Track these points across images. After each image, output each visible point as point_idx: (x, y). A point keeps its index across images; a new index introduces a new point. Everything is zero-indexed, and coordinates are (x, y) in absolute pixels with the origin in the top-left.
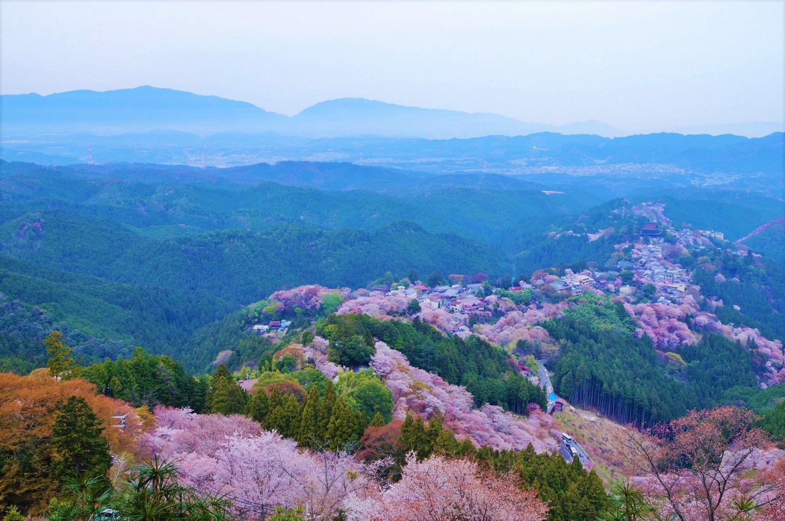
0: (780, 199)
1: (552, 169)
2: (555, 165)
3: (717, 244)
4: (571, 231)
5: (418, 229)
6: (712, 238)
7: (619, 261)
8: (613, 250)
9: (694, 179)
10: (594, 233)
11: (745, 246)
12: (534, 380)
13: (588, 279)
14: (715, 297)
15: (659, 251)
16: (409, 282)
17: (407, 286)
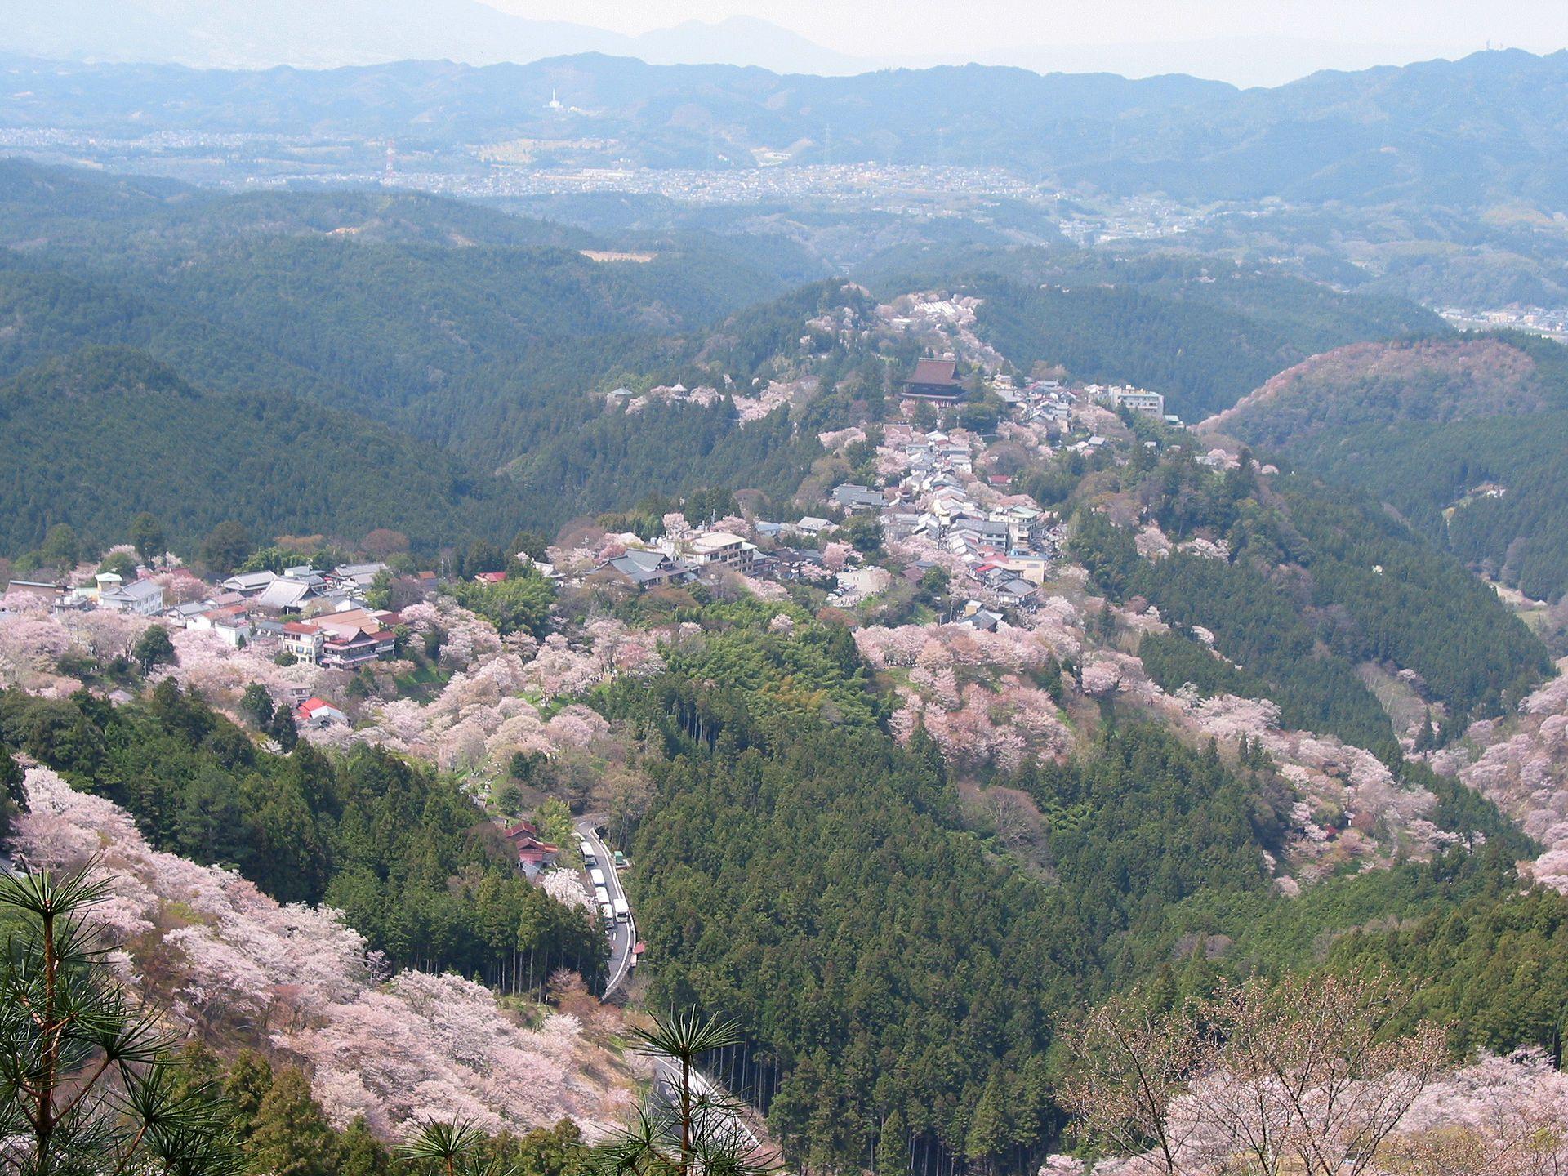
0: (1334, 288)
1: (617, 177)
2: (626, 167)
3: (1144, 433)
4: (679, 387)
5: (163, 379)
6: (1127, 410)
7: (835, 485)
8: (819, 450)
9: (1071, 219)
10: (755, 393)
11: (1226, 439)
12: (561, 885)
13: (738, 545)
14: (1140, 600)
15: (963, 453)
16: (137, 558)
17: (128, 572)
